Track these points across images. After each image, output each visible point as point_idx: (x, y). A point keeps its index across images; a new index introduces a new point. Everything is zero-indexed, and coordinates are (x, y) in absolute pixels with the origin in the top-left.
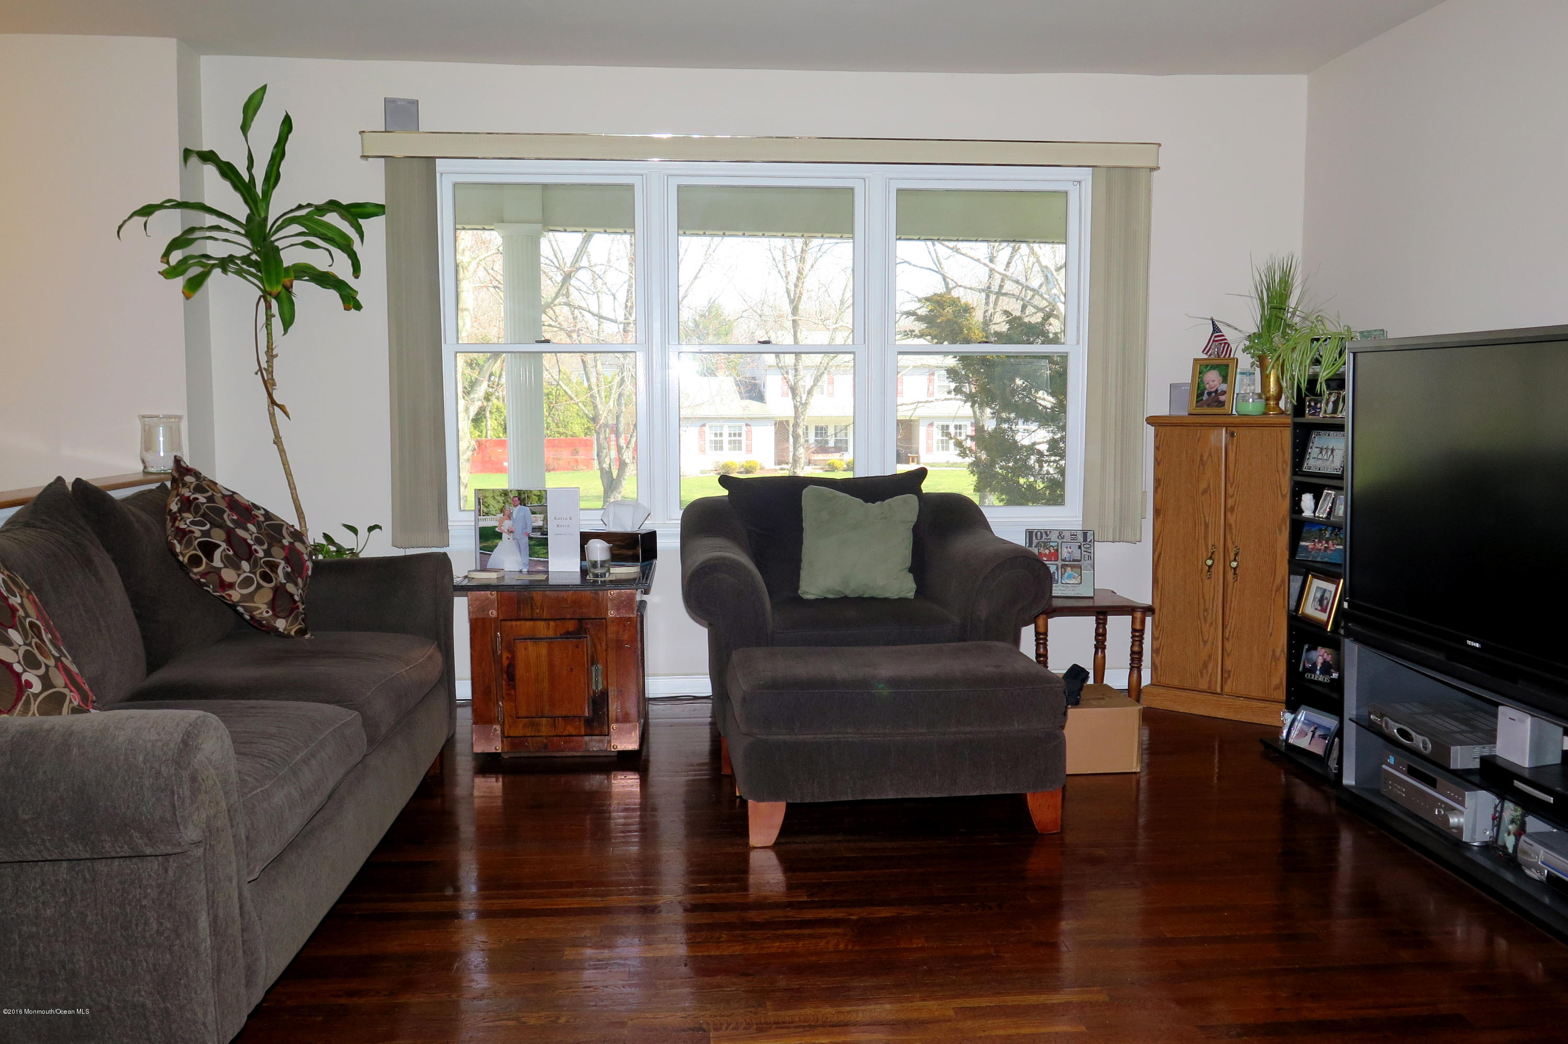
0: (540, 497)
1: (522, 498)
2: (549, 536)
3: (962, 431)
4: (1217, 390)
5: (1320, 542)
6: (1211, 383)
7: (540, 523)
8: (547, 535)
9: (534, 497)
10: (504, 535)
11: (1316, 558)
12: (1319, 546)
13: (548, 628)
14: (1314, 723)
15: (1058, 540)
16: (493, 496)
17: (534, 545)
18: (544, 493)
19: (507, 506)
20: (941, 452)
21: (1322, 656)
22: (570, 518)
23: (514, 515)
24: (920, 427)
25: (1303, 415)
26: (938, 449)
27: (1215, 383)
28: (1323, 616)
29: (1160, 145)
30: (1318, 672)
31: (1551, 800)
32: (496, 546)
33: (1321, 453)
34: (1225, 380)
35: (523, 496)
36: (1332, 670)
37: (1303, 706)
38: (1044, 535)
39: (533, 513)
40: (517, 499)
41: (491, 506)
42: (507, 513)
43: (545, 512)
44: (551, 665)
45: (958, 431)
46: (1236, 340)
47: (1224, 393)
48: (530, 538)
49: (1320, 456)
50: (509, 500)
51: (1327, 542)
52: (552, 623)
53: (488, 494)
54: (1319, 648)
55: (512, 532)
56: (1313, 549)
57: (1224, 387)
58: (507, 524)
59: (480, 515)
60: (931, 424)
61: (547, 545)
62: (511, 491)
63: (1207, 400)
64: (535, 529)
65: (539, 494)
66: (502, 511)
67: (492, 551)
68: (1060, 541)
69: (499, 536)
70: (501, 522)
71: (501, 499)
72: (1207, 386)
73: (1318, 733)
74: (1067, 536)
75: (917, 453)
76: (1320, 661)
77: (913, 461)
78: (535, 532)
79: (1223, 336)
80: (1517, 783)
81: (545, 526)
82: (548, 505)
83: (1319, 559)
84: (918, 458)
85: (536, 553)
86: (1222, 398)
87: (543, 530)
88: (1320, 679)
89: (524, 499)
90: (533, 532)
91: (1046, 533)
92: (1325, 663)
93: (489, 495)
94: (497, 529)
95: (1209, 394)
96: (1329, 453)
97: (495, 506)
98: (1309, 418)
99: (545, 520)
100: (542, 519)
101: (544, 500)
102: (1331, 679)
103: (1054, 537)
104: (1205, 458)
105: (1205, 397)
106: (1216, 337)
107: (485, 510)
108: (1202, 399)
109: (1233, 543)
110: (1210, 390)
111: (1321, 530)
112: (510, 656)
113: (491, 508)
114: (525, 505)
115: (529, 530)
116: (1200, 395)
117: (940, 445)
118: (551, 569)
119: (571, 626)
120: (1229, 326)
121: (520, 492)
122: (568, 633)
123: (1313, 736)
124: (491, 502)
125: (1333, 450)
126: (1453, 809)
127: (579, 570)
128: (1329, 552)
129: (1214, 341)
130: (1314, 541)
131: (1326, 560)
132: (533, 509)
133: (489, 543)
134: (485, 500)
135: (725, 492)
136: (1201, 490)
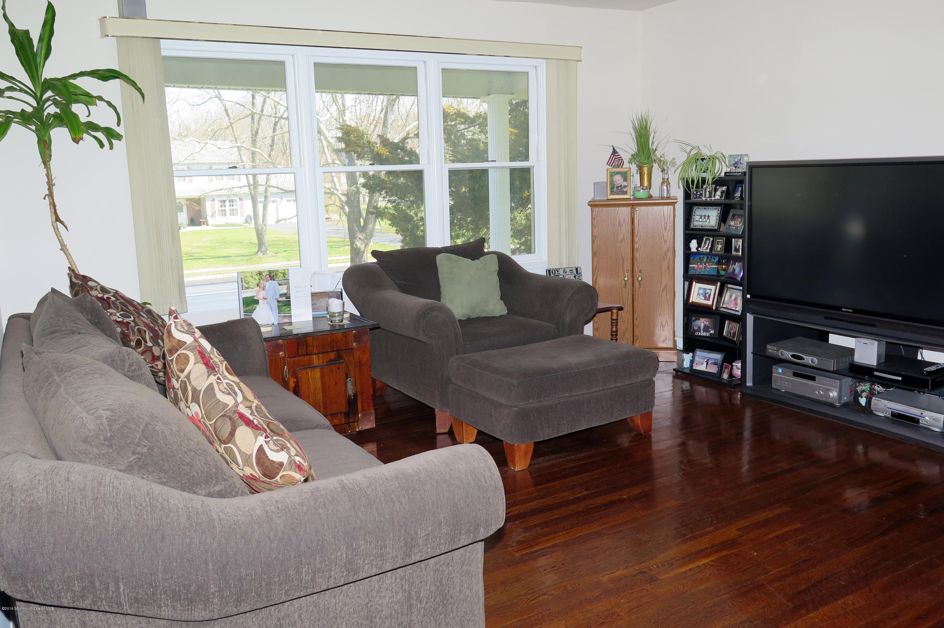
0: (284, 274)
1: (272, 275)
2: (291, 299)
3: (234, 203)
4: (621, 185)
5: (701, 264)
6: (618, 182)
7: (285, 291)
8: (290, 298)
9: (280, 274)
10: (260, 301)
11: (701, 272)
12: (701, 266)
13: (319, 359)
14: (706, 358)
15: (563, 274)
16: (252, 276)
17: (281, 306)
18: (286, 271)
19: (261, 281)
20: (221, 217)
21: (703, 323)
22: (305, 286)
23: (267, 288)
24: (207, 202)
25: (690, 199)
26: (219, 216)
27: (620, 181)
28: (709, 303)
29: (582, 48)
30: (702, 331)
31: (900, 379)
32: (255, 309)
33: (701, 218)
34: (625, 179)
35: (272, 274)
36: (710, 329)
37: (697, 349)
38: (556, 271)
39: (280, 285)
40: (268, 276)
41: (250, 283)
42: (262, 286)
43: (288, 284)
44: (323, 383)
45: (231, 203)
46: (626, 156)
47: (625, 187)
48: (278, 302)
49: (701, 220)
50: (263, 278)
51: (705, 264)
52: (321, 356)
53: (247, 275)
54: (701, 319)
55: (266, 299)
56: (698, 268)
57: (625, 183)
58: (262, 294)
59: (242, 289)
60: (214, 200)
61: (290, 305)
62: (264, 271)
63: (616, 191)
64: (281, 295)
65: (284, 272)
66: (258, 285)
67: (253, 313)
68: (564, 274)
69: (257, 302)
70: (258, 293)
71: (257, 277)
72: (616, 183)
73: (710, 362)
74: (568, 270)
75: (206, 219)
76: (702, 325)
77: (204, 224)
78: (282, 297)
79: (619, 155)
80: (876, 373)
81: (288, 293)
82: (290, 278)
83: (702, 273)
84: (207, 222)
85: (283, 311)
86: (625, 190)
87: (287, 296)
88: (704, 335)
89: (273, 276)
90: (280, 297)
91: (557, 270)
92: (705, 326)
93: (249, 275)
94: (255, 298)
95: (617, 187)
96: (707, 218)
97: (253, 282)
98: (693, 200)
99: (288, 288)
100: (286, 288)
101: (287, 276)
102: (710, 334)
103: (561, 272)
104: (621, 223)
105: (615, 189)
106: (616, 156)
107: (246, 286)
108: (613, 191)
109: (638, 267)
110: (617, 185)
111: (700, 258)
112: (295, 380)
113: (251, 284)
114: (274, 280)
115: (278, 296)
116: (612, 188)
117: (221, 213)
118: (293, 320)
119: (332, 356)
120: (620, 148)
121: (270, 272)
122: (331, 360)
123: (707, 364)
124: (250, 279)
125: (708, 217)
126: (829, 390)
127: (312, 319)
128: (707, 269)
129: (615, 158)
130: (697, 264)
131: (706, 273)
132: (280, 282)
133: (250, 307)
134: (246, 279)
135: (375, 261)
136: (619, 240)
